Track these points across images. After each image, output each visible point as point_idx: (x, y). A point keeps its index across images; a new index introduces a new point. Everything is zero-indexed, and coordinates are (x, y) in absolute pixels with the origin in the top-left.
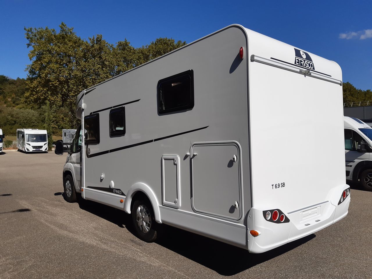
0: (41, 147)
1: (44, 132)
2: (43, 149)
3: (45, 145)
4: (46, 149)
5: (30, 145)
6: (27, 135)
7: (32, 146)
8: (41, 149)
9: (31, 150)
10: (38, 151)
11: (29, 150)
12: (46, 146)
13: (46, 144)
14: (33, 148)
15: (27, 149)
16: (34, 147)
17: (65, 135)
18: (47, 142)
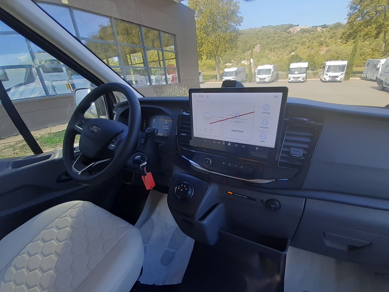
0: (337, 77)
1: (345, 63)
2: (338, 79)
3: (341, 75)
4: (342, 78)
5: (327, 75)
6: (328, 66)
7: (329, 76)
8: (336, 79)
9: (327, 79)
10: (333, 80)
11: (325, 80)
12: (343, 76)
13: (343, 74)
14: (329, 78)
15: (324, 79)
17: (368, 66)
18: (345, 72)
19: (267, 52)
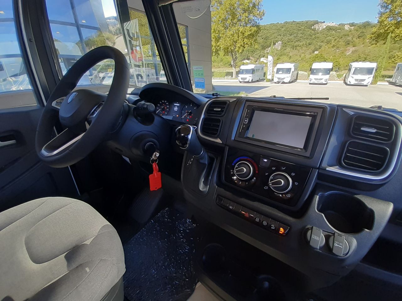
0: (364, 80)
2: (365, 83)
4: (369, 82)
5: (353, 78)
9: (353, 82)
10: (360, 84)
11: (350, 83)
12: (371, 80)
13: (370, 77)
16: (356, 80)
19: (288, 49)
